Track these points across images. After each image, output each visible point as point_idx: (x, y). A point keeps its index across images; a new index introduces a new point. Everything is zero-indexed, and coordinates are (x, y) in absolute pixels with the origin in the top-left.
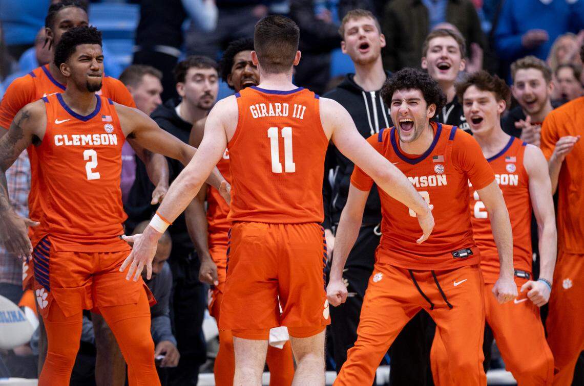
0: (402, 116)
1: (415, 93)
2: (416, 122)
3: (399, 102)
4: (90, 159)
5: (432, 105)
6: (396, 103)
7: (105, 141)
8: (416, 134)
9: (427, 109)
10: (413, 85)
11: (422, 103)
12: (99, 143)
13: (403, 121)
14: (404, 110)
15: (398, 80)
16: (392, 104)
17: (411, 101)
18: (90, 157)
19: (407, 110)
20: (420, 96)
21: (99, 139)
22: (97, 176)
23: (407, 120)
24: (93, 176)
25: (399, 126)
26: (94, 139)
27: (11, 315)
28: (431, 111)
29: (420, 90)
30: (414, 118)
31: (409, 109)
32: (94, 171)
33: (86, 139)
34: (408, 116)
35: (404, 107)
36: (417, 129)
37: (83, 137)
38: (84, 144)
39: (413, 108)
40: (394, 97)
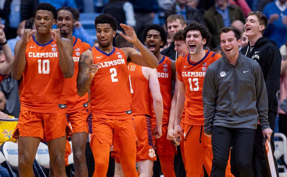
0: (191, 42)
1: (197, 32)
2: (197, 46)
3: (190, 36)
4: (113, 72)
5: (205, 39)
6: (188, 37)
7: (119, 63)
8: (197, 51)
9: (202, 40)
10: (196, 28)
11: (200, 37)
12: (116, 64)
13: (191, 44)
14: (192, 40)
15: (190, 26)
16: (187, 37)
17: (195, 36)
18: (113, 71)
19: (193, 40)
20: (199, 34)
21: (116, 62)
22: (116, 80)
23: (193, 44)
24: (115, 80)
25: (189, 47)
26: (114, 62)
27: (46, 151)
28: (204, 41)
29: (200, 31)
30: (196, 43)
31: (194, 40)
32: (115, 78)
33: (111, 63)
34: (194, 43)
35: (192, 38)
36: (197, 48)
37: (109, 62)
38: (110, 65)
39: (196, 39)
40: (187, 34)
